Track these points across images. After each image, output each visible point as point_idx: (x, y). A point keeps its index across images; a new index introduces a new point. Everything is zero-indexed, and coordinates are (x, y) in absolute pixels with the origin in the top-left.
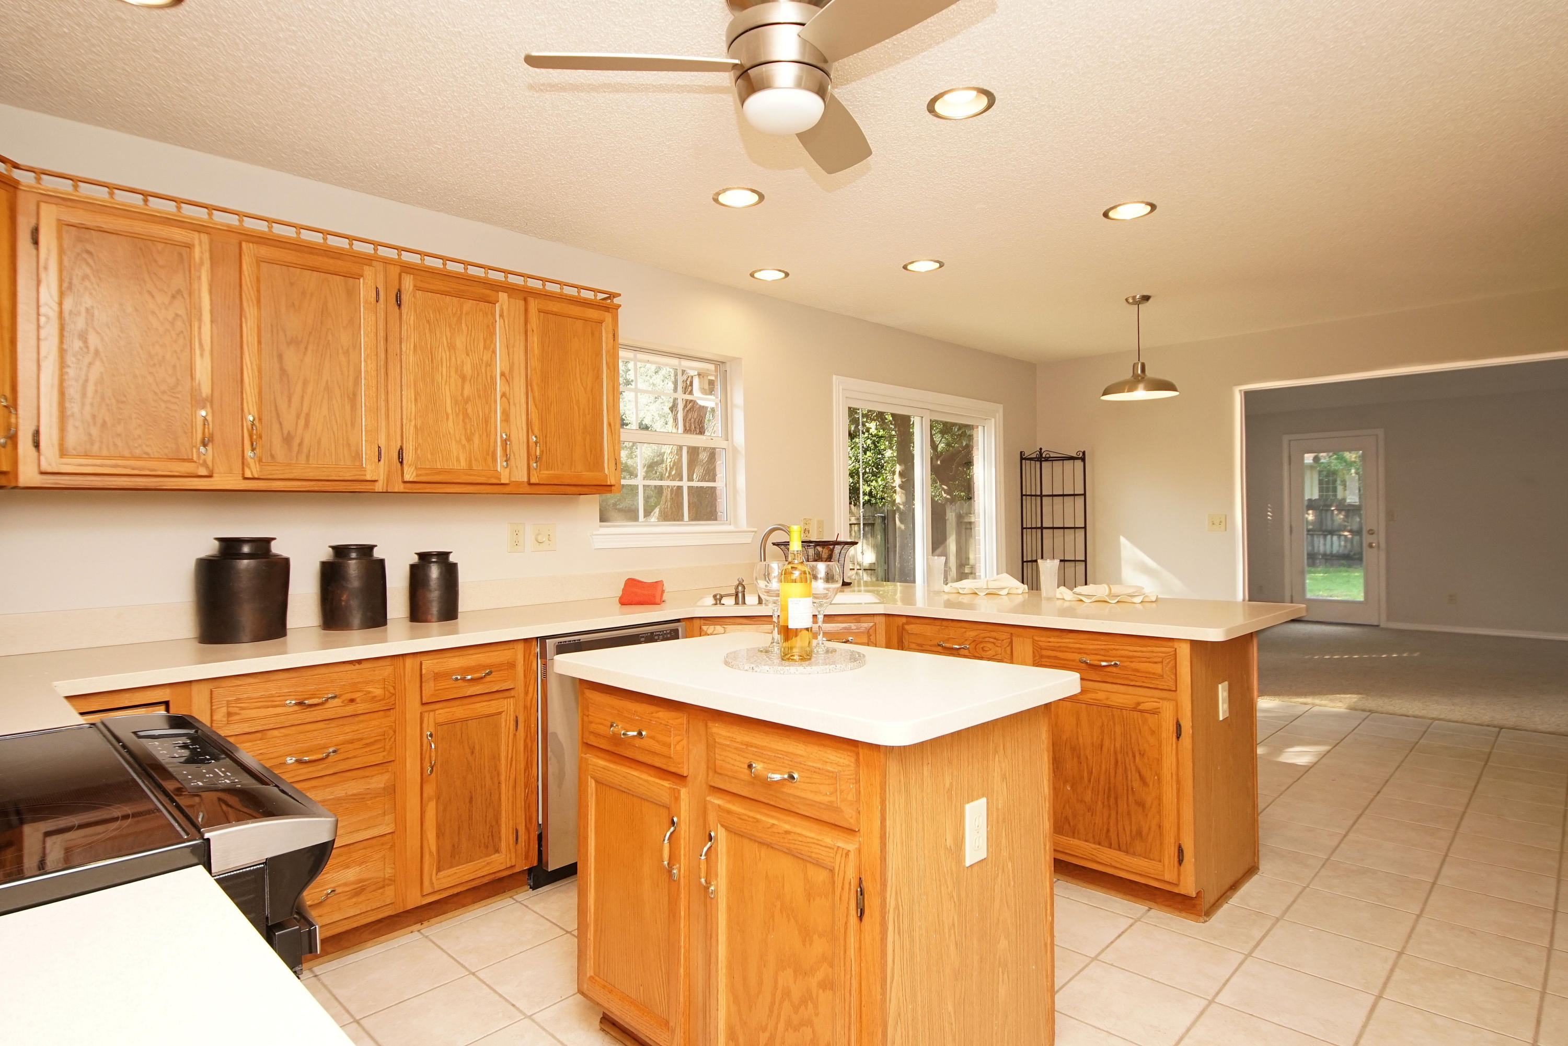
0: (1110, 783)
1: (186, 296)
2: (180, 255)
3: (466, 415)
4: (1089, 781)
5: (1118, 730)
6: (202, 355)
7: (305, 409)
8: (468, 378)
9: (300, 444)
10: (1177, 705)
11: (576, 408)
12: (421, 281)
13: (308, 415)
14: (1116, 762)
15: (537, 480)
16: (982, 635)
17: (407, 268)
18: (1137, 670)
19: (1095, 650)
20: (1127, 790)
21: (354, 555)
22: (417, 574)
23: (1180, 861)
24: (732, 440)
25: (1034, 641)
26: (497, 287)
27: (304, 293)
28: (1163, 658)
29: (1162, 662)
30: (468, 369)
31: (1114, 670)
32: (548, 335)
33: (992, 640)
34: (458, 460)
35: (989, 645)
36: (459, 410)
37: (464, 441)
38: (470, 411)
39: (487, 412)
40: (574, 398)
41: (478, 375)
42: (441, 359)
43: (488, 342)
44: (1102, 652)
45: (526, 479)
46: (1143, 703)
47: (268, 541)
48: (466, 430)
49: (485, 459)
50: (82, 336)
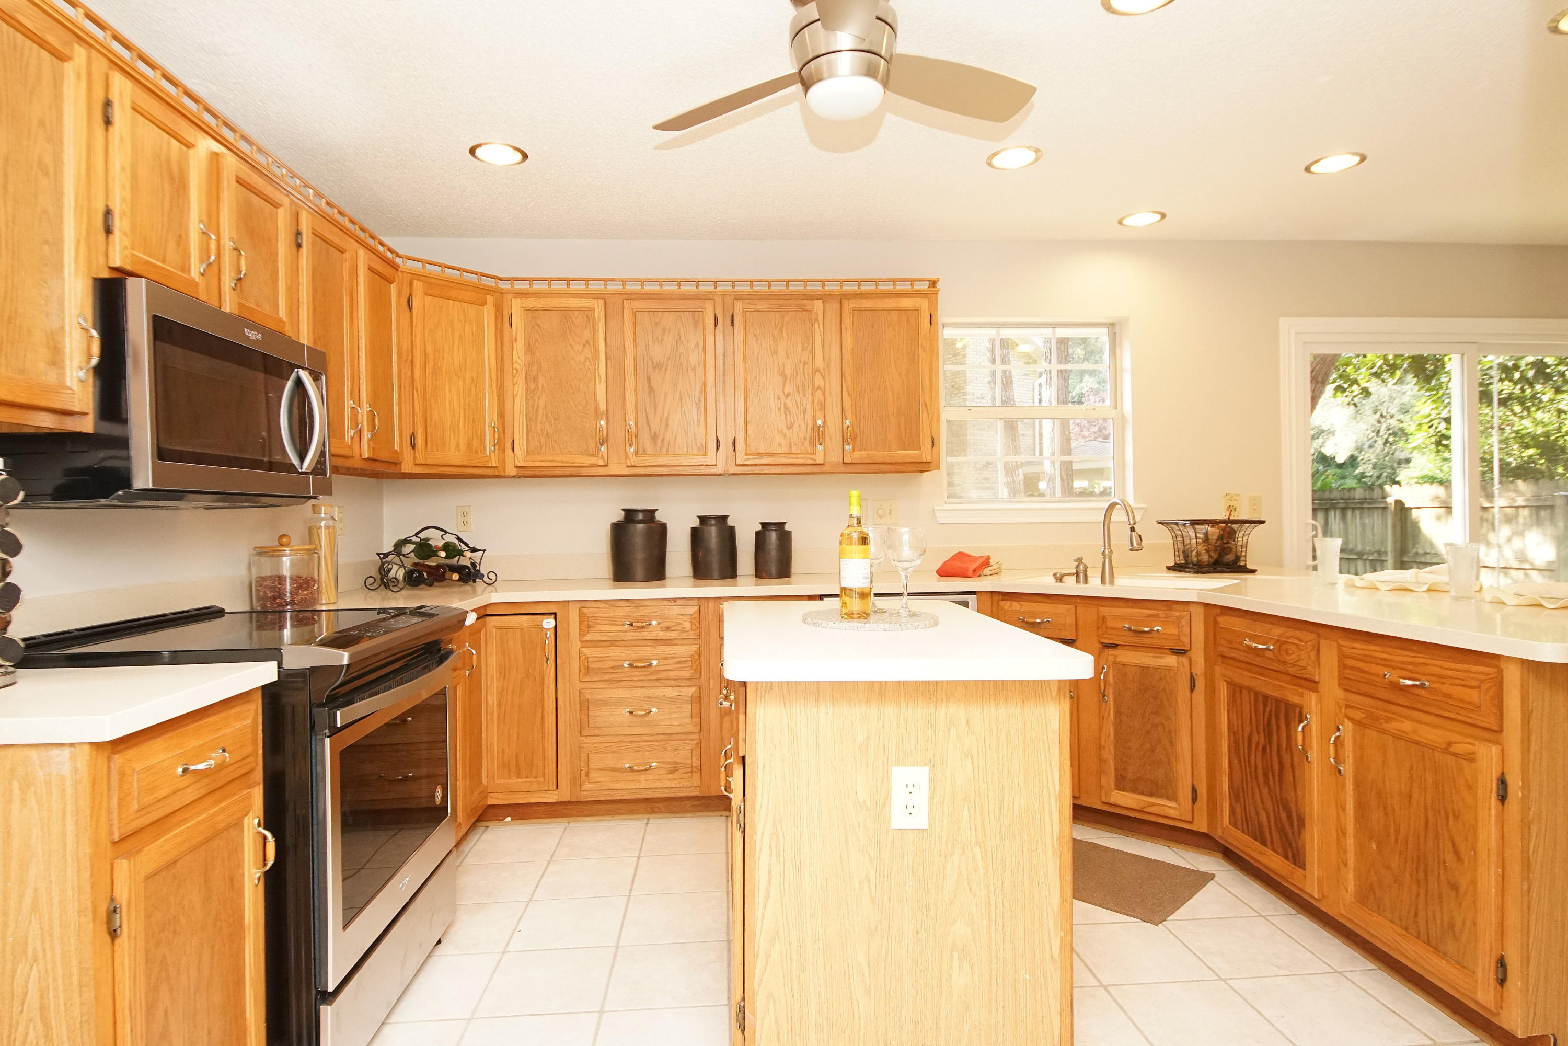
0: (1418, 850)
1: (591, 344)
2: (588, 317)
3: (788, 408)
4: (1396, 841)
5: (1430, 778)
6: (600, 383)
7: (666, 415)
8: (788, 377)
9: (663, 440)
10: (1503, 750)
11: (890, 393)
12: (750, 304)
13: (667, 418)
14: (1427, 823)
15: (850, 460)
16: (1287, 634)
17: (738, 297)
18: (1449, 696)
19: (1403, 663)
20: (1439, 863)
21: (713, 522)
22: (760, 538)
23: (1502, 981)
24: (1122, 408)
25: (1340, 647)
26: (812, 297)
27: (664, 329)
28: (1482, 681)
29: (1479, 687)
31: (1422, 692)
32: (861, 332)
33: (1295, 641)
34: (780, 445)
35: (1294, 648)
36: (781, 405)
37: (785, 430)
38: (790, 405)
40: (888, 383)
41: (797, 373)
42: (766, 365)
43: (806, 345)
44: (1410, 667)
45: (841, 460)
46: (1455, 743)
47: (653, 512)
48: (786, 420)
49: (804, 445)
50: (535, 379)
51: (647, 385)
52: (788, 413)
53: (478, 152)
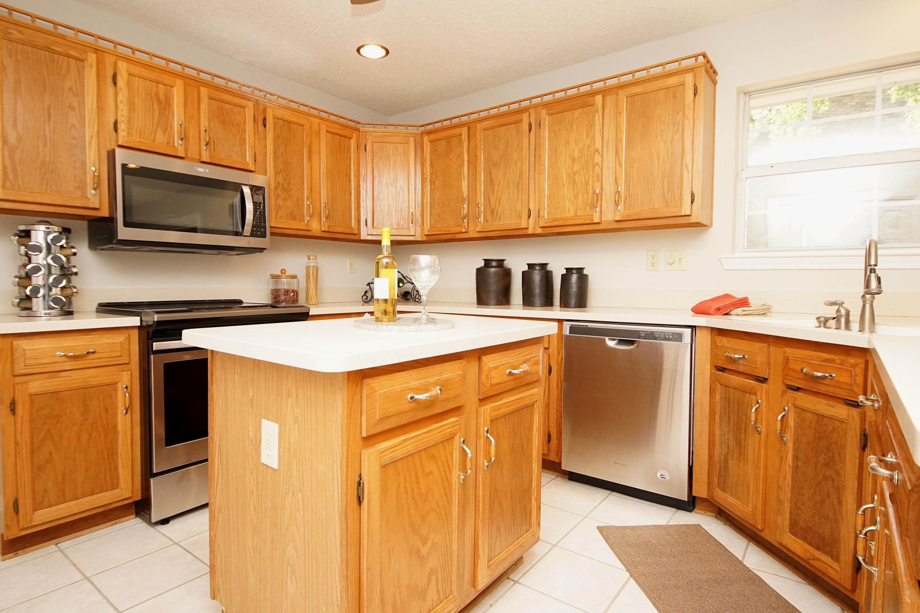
1: (461, 156)
2: (459, 139)
3: (575, 182)
7: (499, 197)
9: (497, 212)
11: (656, 160)
12: (550, 110)
13: (500, 198)
15: (620, 217)
17: (545, 106)
21: (538, 268)
26: (596, 93)
27: (500, 139)
30: (576, 154)
32: (634, 111)
34: (569, 211)
36: (571, 180)
37: (573, 199)
38: (577, 180)
39: (587, 177)
41: (582, 155)
42: (561, 152)
43: (589, 132)
45: (615, 218)
47: (503, 261)
48: (574, 192)
49: (585, 208)
50: (434, 182)
51: (489, 178)
52: (575, 186)
53: (362, 50)
